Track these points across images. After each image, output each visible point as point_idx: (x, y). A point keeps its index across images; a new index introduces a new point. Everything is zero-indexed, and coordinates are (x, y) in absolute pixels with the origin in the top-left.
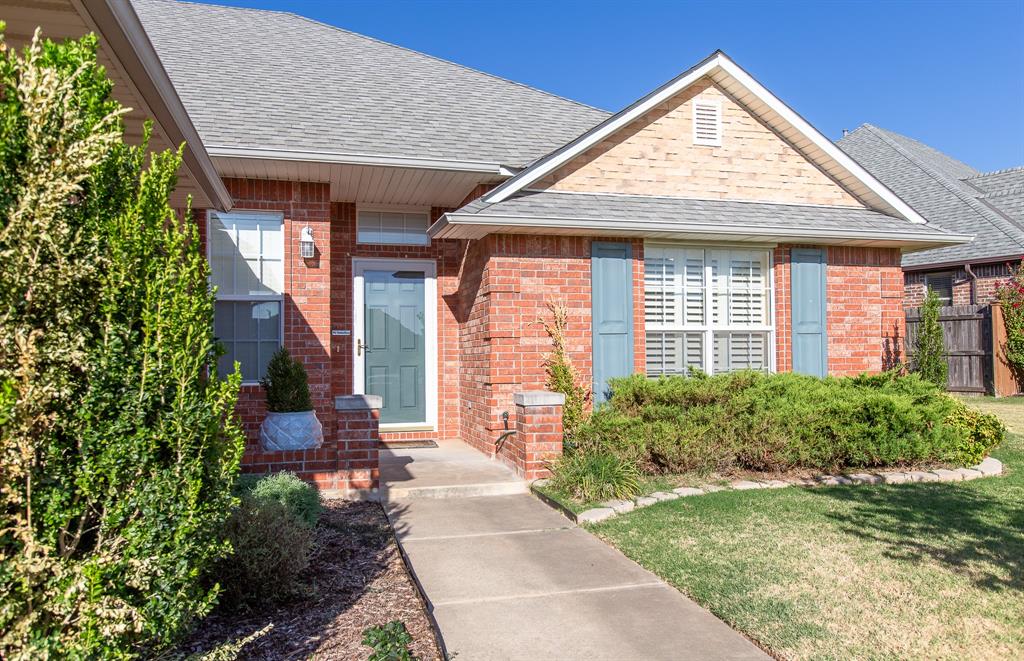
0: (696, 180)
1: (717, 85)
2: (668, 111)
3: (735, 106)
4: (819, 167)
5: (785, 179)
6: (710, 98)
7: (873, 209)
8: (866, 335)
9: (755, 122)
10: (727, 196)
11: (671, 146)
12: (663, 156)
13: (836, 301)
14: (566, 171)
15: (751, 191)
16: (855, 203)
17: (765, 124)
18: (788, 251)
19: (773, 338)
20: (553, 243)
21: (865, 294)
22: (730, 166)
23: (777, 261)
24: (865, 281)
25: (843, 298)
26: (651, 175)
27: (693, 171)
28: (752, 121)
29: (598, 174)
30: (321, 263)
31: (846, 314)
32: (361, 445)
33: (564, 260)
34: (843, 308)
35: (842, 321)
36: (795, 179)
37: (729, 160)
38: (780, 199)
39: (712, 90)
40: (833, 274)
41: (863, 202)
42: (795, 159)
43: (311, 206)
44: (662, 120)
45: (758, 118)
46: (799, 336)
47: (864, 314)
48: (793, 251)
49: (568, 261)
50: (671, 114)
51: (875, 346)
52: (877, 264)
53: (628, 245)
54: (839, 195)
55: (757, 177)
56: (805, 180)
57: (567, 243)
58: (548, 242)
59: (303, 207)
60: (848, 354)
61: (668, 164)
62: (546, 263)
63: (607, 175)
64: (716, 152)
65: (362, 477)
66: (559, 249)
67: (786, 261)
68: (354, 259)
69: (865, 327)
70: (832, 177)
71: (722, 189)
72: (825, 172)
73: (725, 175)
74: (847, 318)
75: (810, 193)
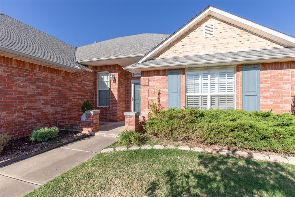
0: (204, 49)
1: (213, 17)
2: (195, 29)
3: (220, 22)
4: (259, 36)
5: (242, 42)
6: (211, 22)
7: (288, 47)
8: (282, 96)
9: (229, 26)
10: (216, 52)
11: (196, 40)
12: (193, 43)
13: (265, 84)
14: (162, 52)
15: (227, 49)
16: (278, 46)
17: (233, 25)
18: (241, 67)
19: (235, 97)
20: (157, 72)
21: (282, 80)
22: (218, 42)
23: (237, 71)
24: (282, 75)
25: (269, 82)
26: (189, 49)
27: (203, 46)
28: (227, 26)
29: (171, 52)
30: (116, 81)
31: (271, 88)
32: (90, 122)
33: (160, 76)
34: (269, 86)
35: (268, 91)
36: (247, 42)
37: (218, 40)
38: (239, 50)
39: (211, 19)
40: (264, 74)
41: (283, 45)
42: (246, 35)
43: (114, 70)
44: (193, 33)
45: (230, 24)
46: (246, 96)
47: (281, 88)
48: (243, 67)
49: (161, 76)
50: (196, 30)
51: (287, 100)
52: (288, 68)
53: (180, 70)
54: (269, 44)
55: (229, 44)
56: (252, 41)
57: (161, 72)
58: (156, 72)
59: (113, 70)
60: (272, 103)
61: (194, 45)
62: (156, 78)
63: (174, 52)
64: (212, 39)
65: (90, 129)
66: (159, 73)
67: (240, 71)
68: (132, 80)
69: (282, 93)
70: (265, 38)
71: (215, 50)
72: (261, 37)
73: (216, 45)
74: (271, 90)
75: (253, 45)
